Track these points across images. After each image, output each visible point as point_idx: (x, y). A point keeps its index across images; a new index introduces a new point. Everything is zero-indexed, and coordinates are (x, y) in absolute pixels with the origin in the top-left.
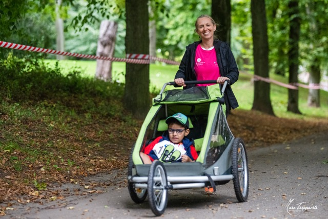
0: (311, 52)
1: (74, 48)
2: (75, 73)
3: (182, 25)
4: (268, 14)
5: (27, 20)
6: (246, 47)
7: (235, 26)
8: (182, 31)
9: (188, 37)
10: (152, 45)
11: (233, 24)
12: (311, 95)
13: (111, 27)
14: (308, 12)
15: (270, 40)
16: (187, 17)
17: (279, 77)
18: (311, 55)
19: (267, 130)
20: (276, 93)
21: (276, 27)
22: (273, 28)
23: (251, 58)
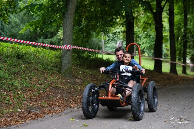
0: (191, 53)
1: (108, 51)
2: (108, 59)
3: (145, 43)
4: (176, 39)
5: (92, 41)
6: (168, 51)
7: (164, 44)
8: (145, 45)
9: (147, 47)
10: (135, 50)
11: (163, 43)
12: (191, 68)
13: (120, 44)
14: (190, 38)
15: (176, 48)
16: (147, 40)
17: (179, 61)
18: (191, 54)
19: (175, 80)
20: (178, 67)
21: (179, 44)
22: (177, 44)
23: (170, 54)
